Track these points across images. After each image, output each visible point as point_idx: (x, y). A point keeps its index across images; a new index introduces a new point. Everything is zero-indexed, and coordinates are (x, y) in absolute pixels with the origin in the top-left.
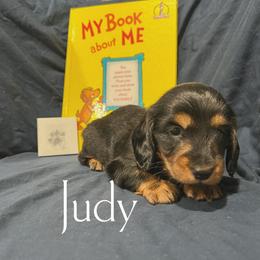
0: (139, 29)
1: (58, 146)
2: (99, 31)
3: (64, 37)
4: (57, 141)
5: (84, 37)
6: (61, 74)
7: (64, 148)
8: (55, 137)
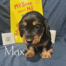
0: (32, 7)
1: (9, 42)
2: (20, 7)
3: (9, 8)
4: (9, 40)
5: (15, 8)
6: (9, 20)
7: (11, 42)
8: (8, 39)
